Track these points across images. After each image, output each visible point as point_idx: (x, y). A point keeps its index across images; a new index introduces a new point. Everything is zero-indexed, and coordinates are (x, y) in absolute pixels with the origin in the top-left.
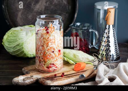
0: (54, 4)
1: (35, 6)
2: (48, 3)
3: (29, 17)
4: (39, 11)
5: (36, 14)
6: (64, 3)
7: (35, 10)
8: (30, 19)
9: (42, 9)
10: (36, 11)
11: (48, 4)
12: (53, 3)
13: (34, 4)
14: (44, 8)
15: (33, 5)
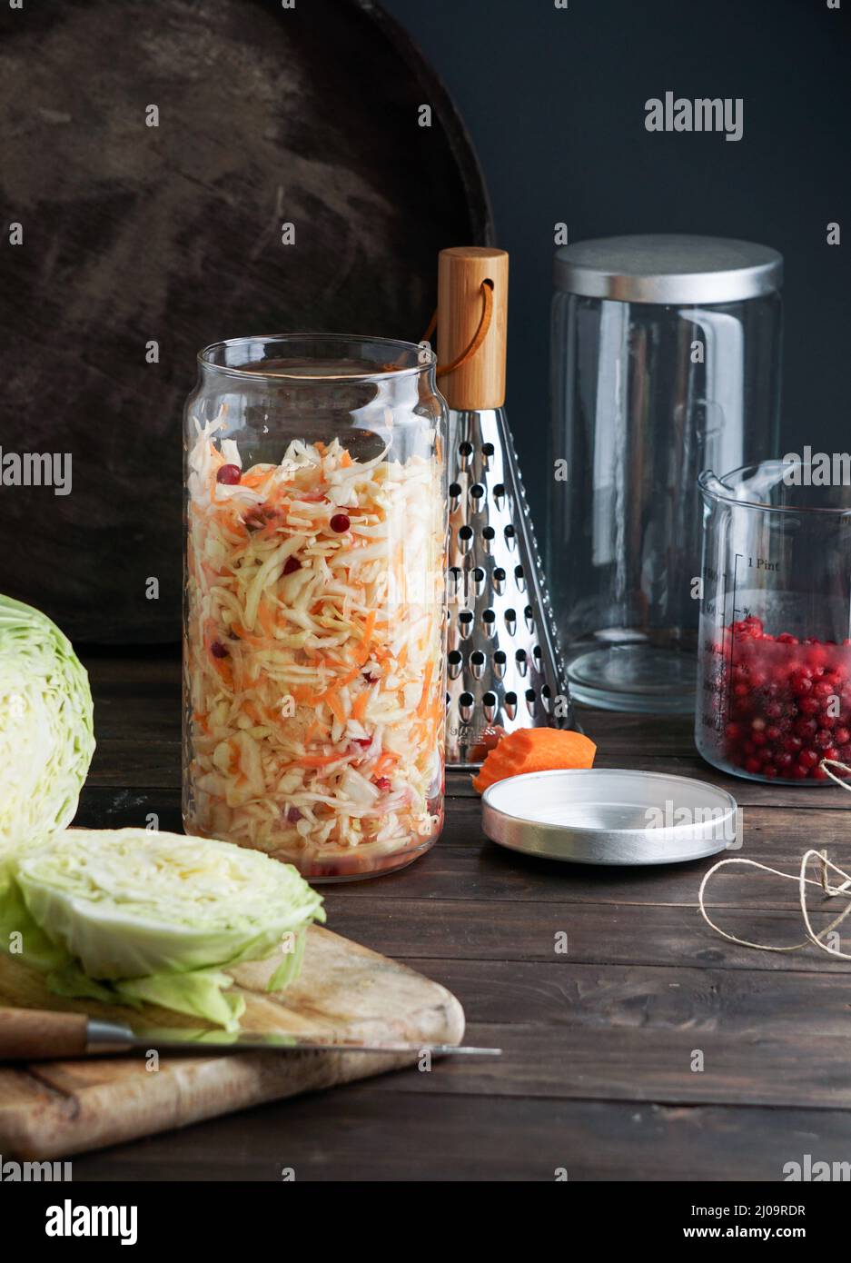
0: (257, 263)
1: (69, 280)
2: (200, 247)
3: (16, 383)
4: (111, 323)
5: (84, 357)
6: (360, 251)
7: (76, 312)
8: (22, 408)
9: (143, 305)
10: (81, 322)
11: (198, 255)
12: (255, 253)
13: (62, 261)
14: (160, 292)
15: (49, 262)
